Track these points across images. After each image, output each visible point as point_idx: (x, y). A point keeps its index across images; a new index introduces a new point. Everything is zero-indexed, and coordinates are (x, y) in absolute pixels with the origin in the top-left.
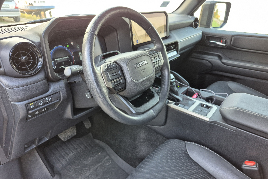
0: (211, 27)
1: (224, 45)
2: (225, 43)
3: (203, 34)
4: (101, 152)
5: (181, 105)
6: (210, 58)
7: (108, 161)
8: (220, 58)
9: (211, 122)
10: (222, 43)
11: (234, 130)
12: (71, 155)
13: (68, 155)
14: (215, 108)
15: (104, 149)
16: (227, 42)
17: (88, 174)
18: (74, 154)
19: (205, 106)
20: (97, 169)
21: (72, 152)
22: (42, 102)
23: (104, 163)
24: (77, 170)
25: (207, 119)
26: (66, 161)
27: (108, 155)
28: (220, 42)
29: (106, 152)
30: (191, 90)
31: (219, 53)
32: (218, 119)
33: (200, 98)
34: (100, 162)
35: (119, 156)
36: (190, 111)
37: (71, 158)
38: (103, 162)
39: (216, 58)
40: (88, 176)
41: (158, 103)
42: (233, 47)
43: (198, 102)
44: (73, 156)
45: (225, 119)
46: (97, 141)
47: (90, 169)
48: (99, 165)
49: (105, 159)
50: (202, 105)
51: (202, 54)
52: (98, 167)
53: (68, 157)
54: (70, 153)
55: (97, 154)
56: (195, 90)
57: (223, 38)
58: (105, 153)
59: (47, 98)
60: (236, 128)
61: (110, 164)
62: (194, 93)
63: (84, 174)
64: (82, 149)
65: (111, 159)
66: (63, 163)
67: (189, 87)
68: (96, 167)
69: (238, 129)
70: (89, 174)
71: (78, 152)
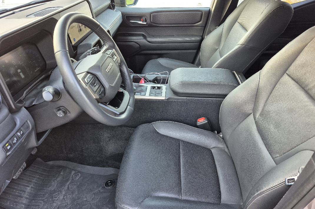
0: (126, 6)
1: (145, 23)
2: (146, 21)
3: (123, 15)
4: (63, 171)
5: (138, 94)
6: (135, 38)
7: (76, 176)
8: (145, 37)
9: (167, 99)
10: (143, 22)
11: (184, 99)
12: (28, 189)
13: (25, 192)
14: (164, 87)
15: (64, 167)
16: (147, 20)
17: (62, 197)
18: (32, 187)
19: (156, 88)
20: (68, 188)
21: (28, 186)
22: (15, 138)
23: (73, 179)
24: (45, 200)
25: (163, 97)
26: (27, 198)
27: (73, 170)
28: (140, 21)
29: (69, 168)
30: (138, 76)
31: (142, 32)
32: (171, 95)
33: (148, 82)
34: (67, 181)
35: (86, 165)
36: (147, 96)
37: (30, 193)
38: (71, 179)
39: (142, 37)
40: (64, 199)
41: (130, 98)
42: (154, 24)
43: (149, 86)
44: (32, 190)
45: (175, 93)
46: (51, 163)
47: (61, 191)
48: (68, 183)
49: (72, 176)
50: (154, 88)
51: (127, 36)
52: (68, 186)
53: (27, 194)
54: (26, 189)
55: (59, 175)
56: (140, 76)
57: (142, 17)
58: (68, 170)
59: (18, 133)
60: (186, 98)
61: (80, 177)
62: (141, 79)
63: (58, 199)
64: (38, 178)
65: (79, 172)
66: (24, 202)
67: (134, 75)
68: (67, 186)
69: (187, 98)
70: (64, 196)
71: (36, 183)
